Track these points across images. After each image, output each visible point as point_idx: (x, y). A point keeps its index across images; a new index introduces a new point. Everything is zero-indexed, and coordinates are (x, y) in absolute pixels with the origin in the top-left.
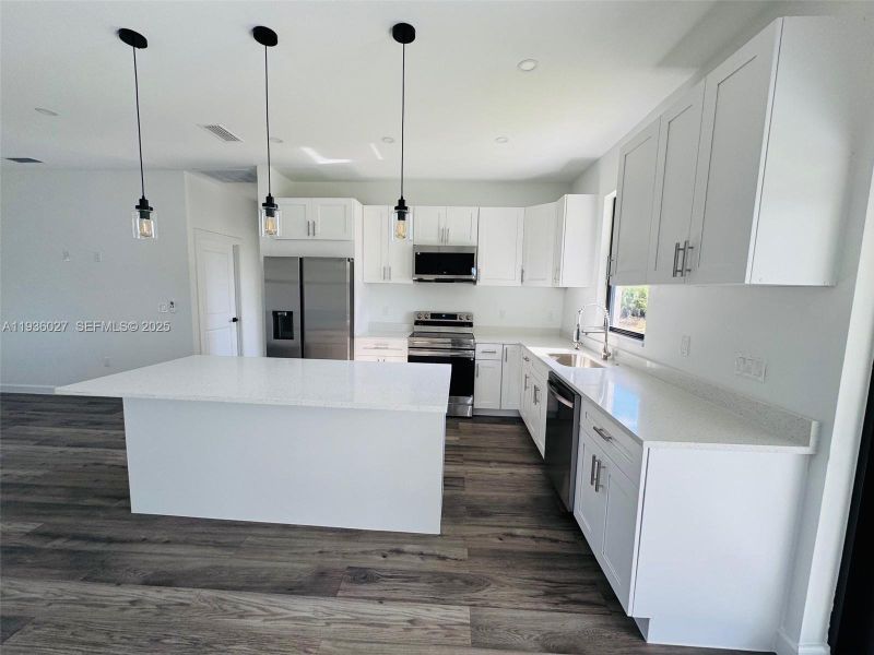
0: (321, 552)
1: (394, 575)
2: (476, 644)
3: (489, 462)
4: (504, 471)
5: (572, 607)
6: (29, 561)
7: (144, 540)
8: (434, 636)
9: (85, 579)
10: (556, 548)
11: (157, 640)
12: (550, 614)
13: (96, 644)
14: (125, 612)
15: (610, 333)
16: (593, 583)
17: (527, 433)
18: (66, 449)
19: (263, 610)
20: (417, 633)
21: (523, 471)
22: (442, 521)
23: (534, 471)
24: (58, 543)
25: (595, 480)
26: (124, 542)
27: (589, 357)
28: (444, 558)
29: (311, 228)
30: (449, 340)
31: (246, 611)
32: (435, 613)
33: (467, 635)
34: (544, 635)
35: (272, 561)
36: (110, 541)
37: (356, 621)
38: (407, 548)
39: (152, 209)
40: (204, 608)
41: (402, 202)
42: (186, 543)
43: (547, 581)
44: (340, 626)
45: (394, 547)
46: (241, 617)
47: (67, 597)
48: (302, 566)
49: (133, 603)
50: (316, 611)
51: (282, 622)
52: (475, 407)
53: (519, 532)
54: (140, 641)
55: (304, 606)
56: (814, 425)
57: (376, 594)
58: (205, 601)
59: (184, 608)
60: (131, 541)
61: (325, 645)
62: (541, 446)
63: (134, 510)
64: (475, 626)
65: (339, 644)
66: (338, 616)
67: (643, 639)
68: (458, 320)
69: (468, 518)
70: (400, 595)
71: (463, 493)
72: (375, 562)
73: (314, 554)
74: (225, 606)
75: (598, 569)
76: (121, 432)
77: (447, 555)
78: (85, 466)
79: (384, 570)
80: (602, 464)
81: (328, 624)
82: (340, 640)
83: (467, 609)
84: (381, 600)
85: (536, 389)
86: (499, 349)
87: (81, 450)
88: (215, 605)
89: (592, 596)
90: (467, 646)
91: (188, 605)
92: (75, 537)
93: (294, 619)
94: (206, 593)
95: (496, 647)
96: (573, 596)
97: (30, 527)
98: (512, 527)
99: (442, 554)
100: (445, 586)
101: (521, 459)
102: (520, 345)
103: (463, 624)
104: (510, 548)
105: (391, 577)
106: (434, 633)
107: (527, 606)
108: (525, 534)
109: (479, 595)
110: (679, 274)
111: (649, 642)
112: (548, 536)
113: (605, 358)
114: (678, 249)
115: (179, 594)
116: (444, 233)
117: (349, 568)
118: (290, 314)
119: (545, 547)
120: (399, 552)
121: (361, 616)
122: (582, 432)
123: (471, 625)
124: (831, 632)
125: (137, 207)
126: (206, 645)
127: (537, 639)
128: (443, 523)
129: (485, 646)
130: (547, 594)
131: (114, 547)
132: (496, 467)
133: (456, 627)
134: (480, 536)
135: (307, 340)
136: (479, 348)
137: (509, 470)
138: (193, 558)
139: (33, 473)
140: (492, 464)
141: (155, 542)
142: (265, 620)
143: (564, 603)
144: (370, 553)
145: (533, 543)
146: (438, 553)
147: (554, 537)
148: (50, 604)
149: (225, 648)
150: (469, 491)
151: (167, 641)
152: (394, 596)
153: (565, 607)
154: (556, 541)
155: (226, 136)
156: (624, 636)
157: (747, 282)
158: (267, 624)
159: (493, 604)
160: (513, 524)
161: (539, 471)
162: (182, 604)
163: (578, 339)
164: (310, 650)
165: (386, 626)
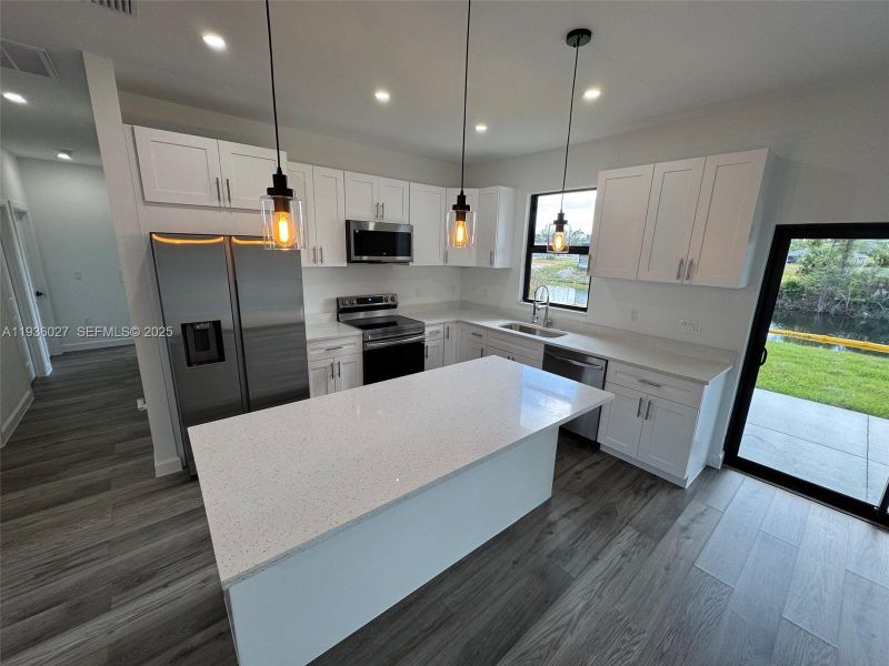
1: (575, 540)
19: (557, 629)
20: (634, 558)
25: (646, 414)
28: (578, 509)
29: (221, 190)
31: (552, 641)
32: (623, 542)
33: (648, 540)
35: (495, 600)
37: (606, 581)
44: (606, 591)
46: (556, 648)
48: (522, 582)
51: (580, 622)
53: (578, 468)
57: (588, 558)
61: (619, 607)
66: (597, 587)
67: (678, 488)
68: (385, 303)
72: (554, 541)
73: (513, 569)
80: (652, 402)
81: (600, 597)
84: (595, 559)
86: (441, 328)
93: (582, 613)
100: (603, 524)
102: (460, 322)
103: (640, 536)
104: (589, 480)
107: (640, 505)
109: (620, 516)
114: (681, 262)
120: (553, 524)
122: (607, 384)
123: (642, 533)
130: (637, 493)
133: (640, 541)
134: (569, 483)
136: (427, 330)
142: (572, 633)
143: (647, 492)
145: (592, 470)
146: (569, 509)
147: (594, 461)
152: (595, 550)
153: (649, 494)
154: (598, 462)
158: (576, 633)
159: (631, 515)
164: (619, 617)
165: (619, 570)
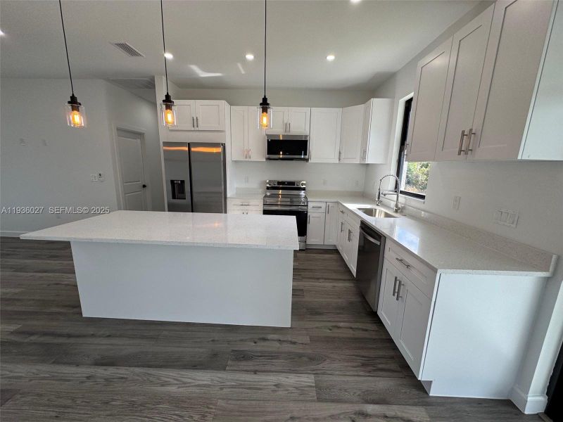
0: (213, 341)
1: (263, 355)
2: (319, 400)
3: (318, 279)
4: (328, 285)
5: (381, 373)
6: (14, 351)
7: (93, 335)
8: (292, 395)
9: (54, 363)
10: (366, 335)
11: (107, 403)
12: (365, 378)
13: (65, 407)
14: (84, 384)
15: (400, 195)
16: (392, 358)
17: (342, 260)
18: (34, 274)
19: (178, 380)
20: (281, 393)
21: (341, 285)
22: (292, 318)
23: (348, 284)
24: (33, 338)
25: (397, 293)
26: (78, 336)
27: (384, 210)
28: (295, 343)
29: (195, 122)
30: (289, 200)
31: (166, 381)
32: (291, 380)
33: (313, 393)
34: (364, 392)
36: (69, 336)
37: (239, 386)
38: (270, 337)
39: (80, 104)
40: (137, 380)
41: (265, 100)
42: (121, 336)
43: (363, 357)
44: (229, 390)
45: (261, 336)
46: (163, 385)
47: (42, 375)
48: (201, 350)
49: (88, 378)
50: (212, 380)
51: (191, 388)
52: (307, 243)
53: (341, 324)
54: (96, 404)
55: (204, 377)
56: (554, 257)
57: (252, 368)
58: (138, 376)
59: (124, 380)
60: (84, 336)
61: (221, 403)
62: (354, 269)
63: (85, 315)
64: (318, 387)
65: (230, 402)
66: (228, 384)
67: (427, 393)
68: (296, 186)
69: (309, 316)
70: (268, 368)
71: (304, 300)
72: (249, 347)
73: (208, 342)
74: (151, 379)
75: (395, 348)
76: (71, 262)
77: (296, 340)
78: (49, 285)
79: (257, 352)
80: (403, 283)
81: (221, 389)
82: (230, 399)
83: (313, 376)
84: (255, 372)
85: (350, 232)
86: (323, 205)
87: (45, 274)
88: (145, 379)
89: (393, 366)
90: (314, 401)
91: (126, 378)
92: (45, 334)
93: (199, 386)
94: (137, 370)
95: (333, 401)
96: (380, 366)
97: (13, 328)
98: (337, 321)
99: (293, 340)
100: (297, 362)
101: (340, 277)
102: (338, 203)
103: (311, 386)
104: (337, 335)
105: (261, 356)
106: (292, 393)
107: (351, 373)
108: (346, 326)
109: (320, 366)
110: (462, 152)
111: (431, 395)
112: (360, 327)
113: (396, 211)
114: (463, 134)
115: (120, 371)
116: (287, 126)
117: (233, 351)
118: (183, 182)
119: (359, 334)
120: (264, 339)
121: (242, 383)
122: (385, 261)
123: (316, 387)
124: (549, 388)
125: (69, 102)
126: (141, 405)
127: (359, 395)
128: (292, 320)
129: (326, 401)
130: (363, 365)
131: (72, 340)
132: (323, 282)
133: (306, 389)
134: (317, 328)
135: (195, 199)
136: (310, 205)
137: (331, 284)
138: (127, 346)
139: (13, 290)
140: (321, 280)
141: (100, 336)
142: (179, 387)
143: (374, 371)
144: (246, 340)
145: (351, 331)
146: (290, 339)
147: (364, 328)
148: (31, 380)
149: (153, 407)
150: (307, 298)
151: (114, 403)
152: (263, 369)
153: (375, 374)
154: (366, 330)
155: (131, 52)
156: (414, 392)
157: (519, 158)
158: (181, 390)
159: (329, 372)
160: (338, 319)
161: (352, 285)
162: (122, 378)
163: (379, 198)
164: (211, 406)
165: (260, 389)
